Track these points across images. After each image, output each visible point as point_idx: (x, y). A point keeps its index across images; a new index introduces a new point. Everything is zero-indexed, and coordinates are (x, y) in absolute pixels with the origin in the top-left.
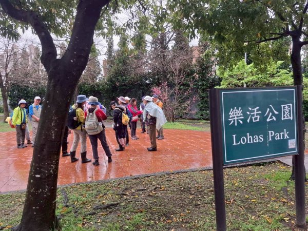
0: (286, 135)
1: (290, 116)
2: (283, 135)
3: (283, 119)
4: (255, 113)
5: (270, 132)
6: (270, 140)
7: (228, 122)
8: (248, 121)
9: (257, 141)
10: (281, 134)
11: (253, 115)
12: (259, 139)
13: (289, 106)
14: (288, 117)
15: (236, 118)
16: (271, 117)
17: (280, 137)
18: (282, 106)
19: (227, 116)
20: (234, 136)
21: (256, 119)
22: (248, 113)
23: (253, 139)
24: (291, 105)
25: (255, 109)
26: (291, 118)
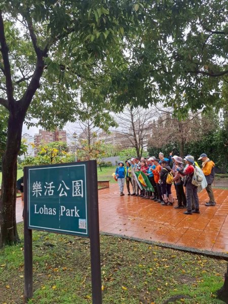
0: (76, 213)
1: (81, 193)
2: (74, 213)
3: (73, 195)
4: (50, 187)
5: (62, 207)
6: (62, 215)
7: (32, 193)
8: (45, 194)
9: (51, 214)
10: (72, 210)
11: (49, 189)
12: (53, 212)
13: (80, 182)
14: (78, 194)
15: (37, 191)
16: (63, 193)
17: (71, 214)
18: (73, 182)
19: (32, 188)
20: (36, 205)
21: (51, 193)
22: (45, 187)
23: (48, 211)
24: (82, 181)
25: (50, 184)
26: (82, 196)
